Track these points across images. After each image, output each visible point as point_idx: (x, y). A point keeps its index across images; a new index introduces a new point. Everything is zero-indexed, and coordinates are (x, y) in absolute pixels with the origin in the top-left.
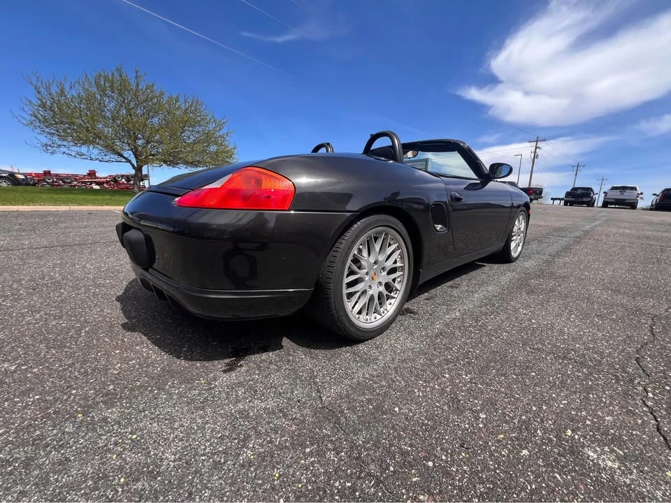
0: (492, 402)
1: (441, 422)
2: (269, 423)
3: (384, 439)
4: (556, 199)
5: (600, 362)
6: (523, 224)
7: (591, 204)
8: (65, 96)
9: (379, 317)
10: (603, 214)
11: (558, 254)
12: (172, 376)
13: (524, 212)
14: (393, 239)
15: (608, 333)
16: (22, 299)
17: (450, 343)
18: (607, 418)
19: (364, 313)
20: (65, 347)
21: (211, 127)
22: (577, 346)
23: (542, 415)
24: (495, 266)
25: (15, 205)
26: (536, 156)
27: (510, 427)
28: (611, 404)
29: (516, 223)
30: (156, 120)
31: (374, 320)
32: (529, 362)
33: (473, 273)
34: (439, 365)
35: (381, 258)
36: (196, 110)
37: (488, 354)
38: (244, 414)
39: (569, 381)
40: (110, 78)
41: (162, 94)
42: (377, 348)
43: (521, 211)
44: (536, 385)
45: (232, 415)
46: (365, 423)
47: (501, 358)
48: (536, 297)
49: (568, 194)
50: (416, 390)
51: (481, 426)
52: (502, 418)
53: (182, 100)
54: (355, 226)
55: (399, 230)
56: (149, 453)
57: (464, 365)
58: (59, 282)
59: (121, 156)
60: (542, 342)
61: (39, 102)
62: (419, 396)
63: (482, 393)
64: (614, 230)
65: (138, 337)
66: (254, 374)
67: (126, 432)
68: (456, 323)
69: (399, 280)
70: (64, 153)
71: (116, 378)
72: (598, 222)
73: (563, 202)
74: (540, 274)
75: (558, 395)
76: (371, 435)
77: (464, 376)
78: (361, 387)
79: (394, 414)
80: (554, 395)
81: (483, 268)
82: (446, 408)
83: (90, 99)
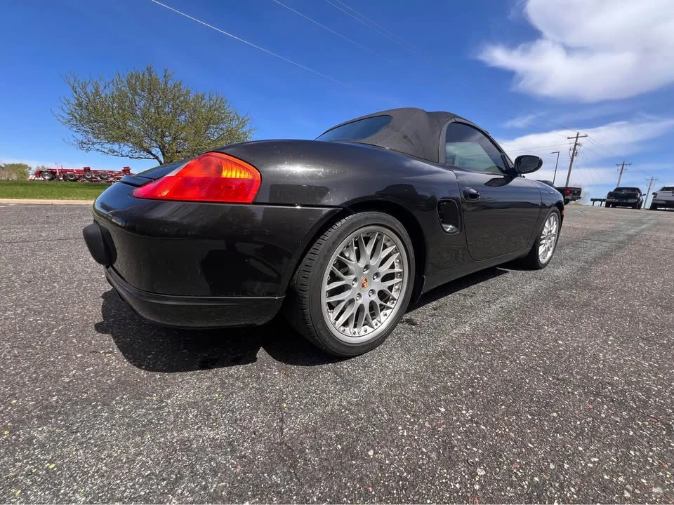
0: (496, 453)
1: (424, 478)
2: (211, 459)
3: (346, 497)
4: (596, 200)
5: (645, 402)
6: (555, 226)
7: (637, 206)
8: (100, 95)
9: (370, 329)
10: (650, 217)
11: (595, 261)
12: (125, 389)
13: (556, 212)
14: (389, 241)
15: (657, 363)
16: (13, 292)
17: (453, 366)
18: (655, 490)
19: (352, 325)
20: (30, 346)
21: (234, 124)
22: (615, 378)
23: (562, 477)
24: (520, 273)
25: (50, 199)
26: (575, 154)
27: (516, 493)
28: (660, 467)
29: (547, 225)
30: (183, 117)
31: (364, 333)
32: (550, 397)
33: (492, 281)
34: (435, 395)
35: (374, 262)
36: (220, 107)
37: (499, 383)
38: (185, 445)
39: (602, 428)
40: (141, 77)
41: (188, 92)
42: (364, 367)
43: (553, 212)
44: (557, 431)
45: (173, 445)
46: (328, 469)
47: (515, 390)
48: (566, 311)
49: (610, 195)
50: (400, 428)
51: (477, 487)
52: (507, 477)
53: (207, 98)
54: (339, 224)
55: (396, 230)
56: (59, 491)
57: (467, 396)
58: (56, 275)
59: (150, 153)
60: (568, 370)
61: (76, 102)
62: (403, 435)
63: (484, 437)
64: (664, 235)
65: (108, 339)
66: (215, 392)
67: (45, 460)
68: (463, 339)
69: (397, 287)
70: (98, 150)
71: (64, 387)
72: (644, 227)
73: (604, 204)
74: (573, 283)
75: (586, 448)
76: (331, 488)
77: (464, 412)
78: (333, 419)
79: (367, 460)
80: (580, 448)
81: (506, 275)
82: (434, 456)
83: (122, 97)
